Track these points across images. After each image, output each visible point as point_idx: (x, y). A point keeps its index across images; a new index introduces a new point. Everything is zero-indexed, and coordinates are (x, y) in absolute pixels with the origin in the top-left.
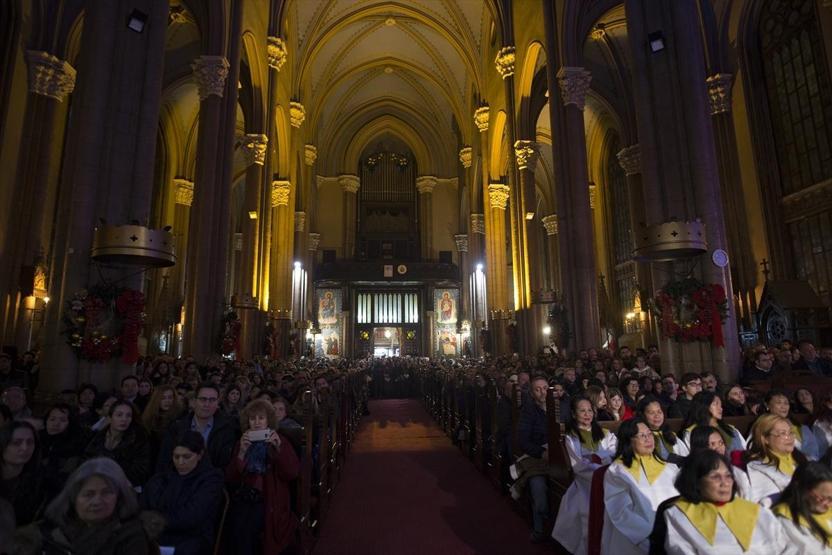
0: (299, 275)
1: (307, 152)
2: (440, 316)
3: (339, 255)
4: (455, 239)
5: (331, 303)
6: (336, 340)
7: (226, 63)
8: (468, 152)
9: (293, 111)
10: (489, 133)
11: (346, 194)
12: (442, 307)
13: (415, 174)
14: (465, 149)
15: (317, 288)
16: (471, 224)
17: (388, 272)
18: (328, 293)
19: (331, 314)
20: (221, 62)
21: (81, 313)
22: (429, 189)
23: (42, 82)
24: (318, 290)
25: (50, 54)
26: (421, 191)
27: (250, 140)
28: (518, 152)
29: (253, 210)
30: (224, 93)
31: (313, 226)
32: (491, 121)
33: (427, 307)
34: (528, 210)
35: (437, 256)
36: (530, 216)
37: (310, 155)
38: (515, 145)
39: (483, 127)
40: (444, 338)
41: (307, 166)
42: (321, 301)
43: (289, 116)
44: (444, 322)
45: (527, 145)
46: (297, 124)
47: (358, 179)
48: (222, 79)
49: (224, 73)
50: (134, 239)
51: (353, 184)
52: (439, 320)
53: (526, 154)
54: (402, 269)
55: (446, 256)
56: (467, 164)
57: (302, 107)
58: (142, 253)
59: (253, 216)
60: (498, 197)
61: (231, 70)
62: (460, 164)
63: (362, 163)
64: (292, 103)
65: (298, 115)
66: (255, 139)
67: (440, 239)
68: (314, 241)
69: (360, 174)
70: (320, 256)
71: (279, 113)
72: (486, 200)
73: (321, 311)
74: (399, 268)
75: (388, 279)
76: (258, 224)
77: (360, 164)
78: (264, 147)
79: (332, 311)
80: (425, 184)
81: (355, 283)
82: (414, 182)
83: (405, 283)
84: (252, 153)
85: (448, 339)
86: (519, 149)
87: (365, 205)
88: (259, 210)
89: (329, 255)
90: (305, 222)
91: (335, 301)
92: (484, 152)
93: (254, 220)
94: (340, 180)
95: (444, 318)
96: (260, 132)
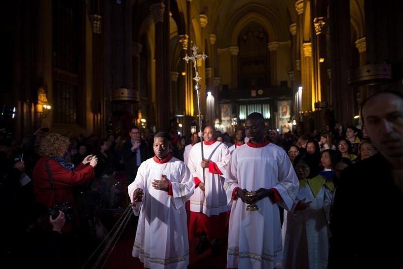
0: (210, 98)
1: (211, 38)
2: (281, 114)
3: (230, 87)
4: (289, 74)
5: (227, 110)
6: (230, 128)
7: (163, 5)
8: (294, 26)
9: (202, 20)
10: (303, 14)
11: (232, 56)
12: (282, 110)
13: (267, 42)
14: (293, 25)
15: (220, 103)
16: (296, 66)
17: (253, 94)
18: (225, 106)
19: (227, 115)
20: (161, 5)
21: (111, 122)
22: (274, 49)
23: (96, 27)
24: (221, 105)
25: (97, 15)
26: (270, 50)
27: (180, 38)
28: (316, 25)
29: (184, 71)
30: (164, 20)
31: (216, 74)
32: (304, 7)
33: (274, 110)
34: (321, 57)
35: (279, 84)
36: (322, 60)
37: (213, 39)
38: (315, 21)
39: (300, 12)
40: (283, 125)
41: (211, 45)
42: (222, 110)
43: (199, 22)
44: (283, 117)
45: (321, 20)
46: (204, 25)
47: (238, 48)
48: (162, 13)
49: (163, 10)
50: (122, 93)
51: (235, 51)
52: (281, 117)
53: (320, 25)
54: (261, 92)
55: (284, 83)
56: (294, 33)
57: (205, 16)
58: (126, 99)
59: (184, 74)
60: (307, 50)
61: (166, 8)
62: (291, 33)
63: (240, 39)
64: (201, 15)
65: (204, 20)
66: (182, 37)
67: (281, 75)
68: (217, 81)
69: (239, 45)
70: (221, 89)
71: (194, 22)
72: (302, 52)
73: (222, 114)
74: (259, 92)
75: (254, 97)
76: (186, 77)
77: (239, 39)
78: (186, 41)
79: (228, 114)
80: (273, 46)
81: (238, 100)
82: (267, 46)
83: (262, 99)
84: (181, 45)
85: (285, 126)
86: (316, 23)
87: (242, 61)
88: (186, 70)
89: (225, 87)
90: (212, 73)
91: (229, 109)
92: (301, 25)
93: (185, 76)
94: (228, 50)
95: (283, 115)
96: (184, 34)
